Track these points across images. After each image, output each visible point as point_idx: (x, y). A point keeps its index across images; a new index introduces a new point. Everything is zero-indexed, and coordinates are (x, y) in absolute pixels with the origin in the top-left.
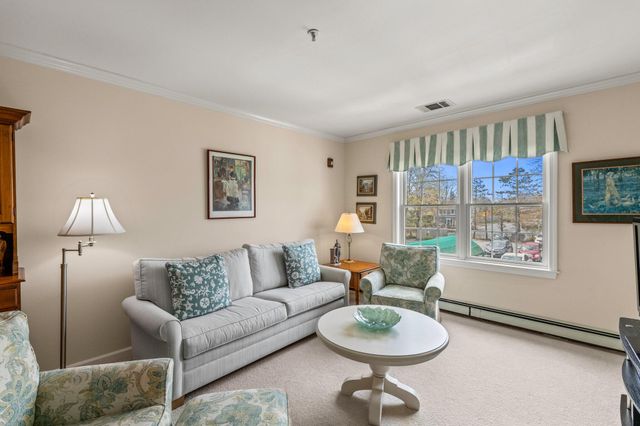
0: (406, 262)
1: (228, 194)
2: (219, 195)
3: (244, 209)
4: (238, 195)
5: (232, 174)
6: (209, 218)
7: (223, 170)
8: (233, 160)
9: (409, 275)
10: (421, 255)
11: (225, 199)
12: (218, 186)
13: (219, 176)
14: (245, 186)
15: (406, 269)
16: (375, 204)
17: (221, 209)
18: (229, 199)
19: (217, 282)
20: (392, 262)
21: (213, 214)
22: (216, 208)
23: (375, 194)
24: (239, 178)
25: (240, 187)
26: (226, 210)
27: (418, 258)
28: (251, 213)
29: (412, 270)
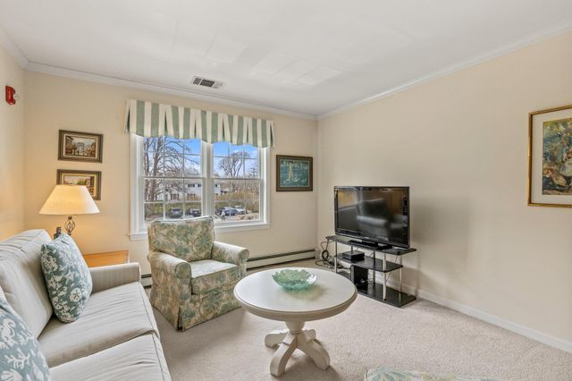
0: (189, 236)
9: (194, 249)
10: (203, 227)
15: (190, 244)
16: (99, 173)
20: (175, 239)
23: (100, 160)
27: (200, 229)
29: (197, 242)
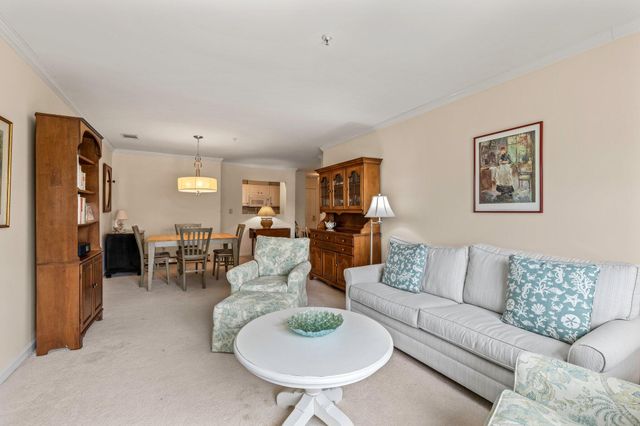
1: (498, 183)
2: (486, 186)
3: (521, 200)
4: (513, 182)
5: (504, 157)
6: (475, 211)
7: (493, 155)
8: (505, 139)
11: (494, 189)
12: (485, 175)
13: (487, 163)
14: (523, 169)
17: (489, 202)
18: (499, 188)
19: (406, 265)
21: (480, 207)
22: (483, 200)
24: (514, 160)
25: (516, 171)
26: (495, 202)
28: (535, 206)
